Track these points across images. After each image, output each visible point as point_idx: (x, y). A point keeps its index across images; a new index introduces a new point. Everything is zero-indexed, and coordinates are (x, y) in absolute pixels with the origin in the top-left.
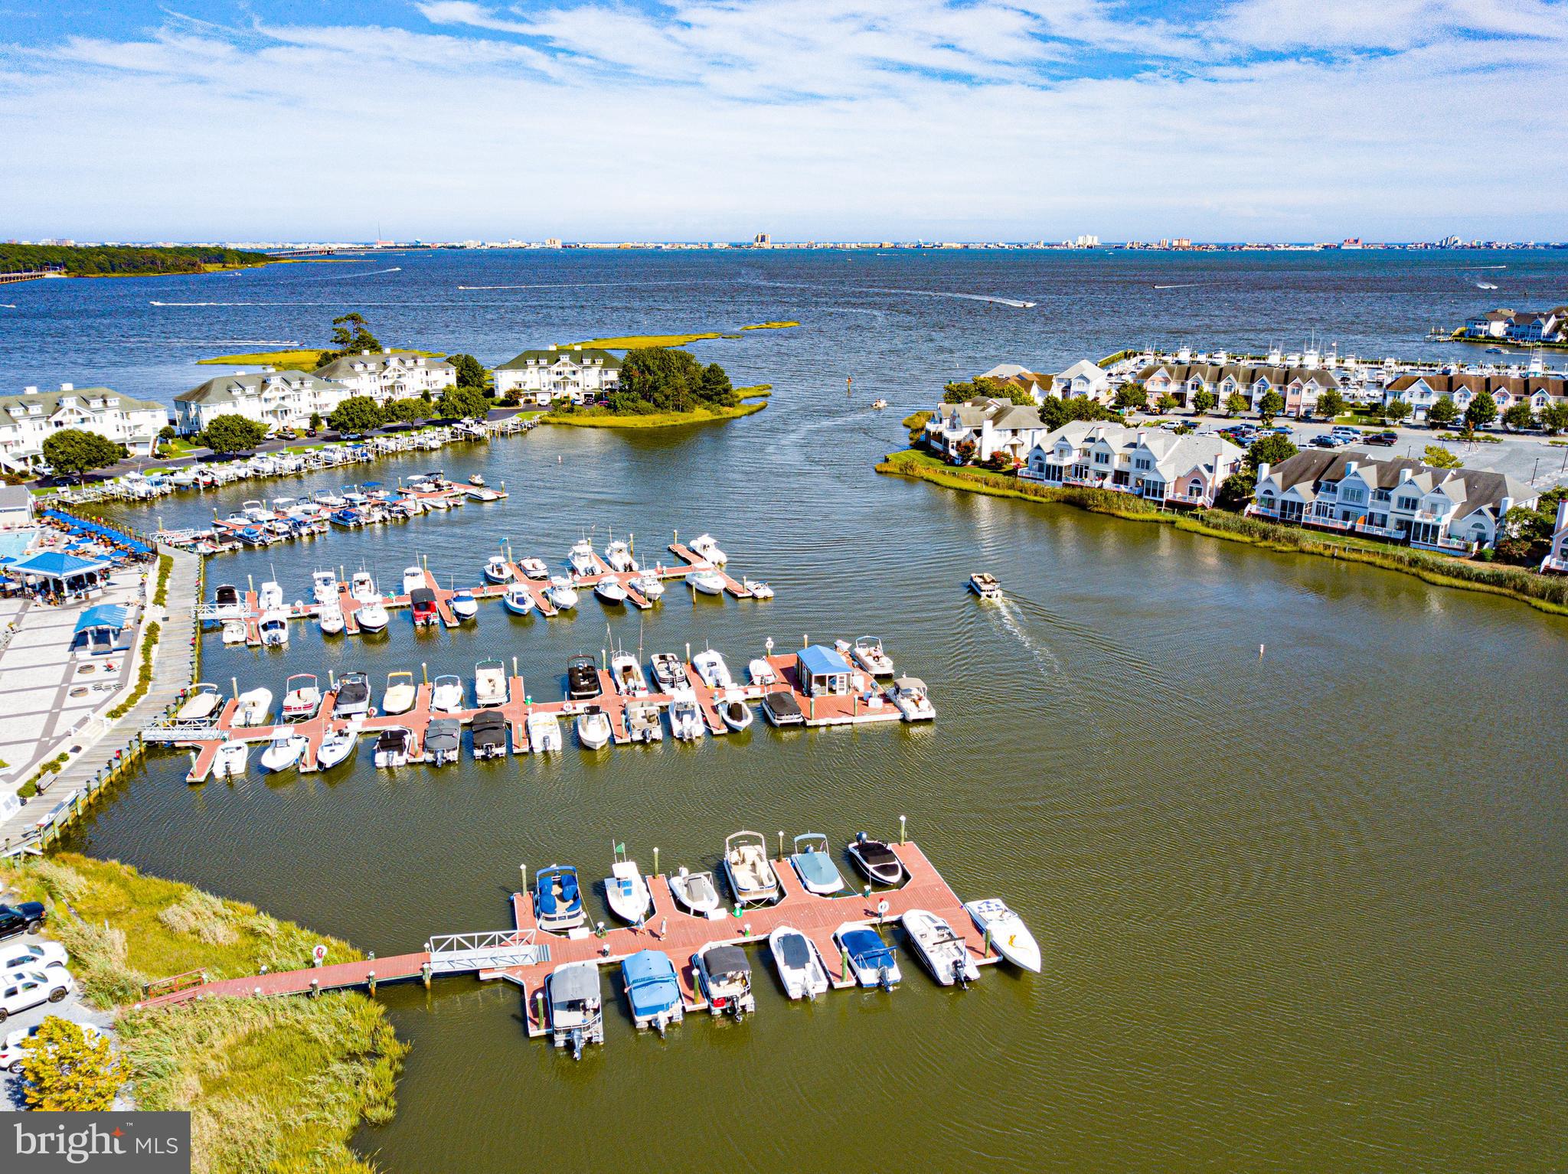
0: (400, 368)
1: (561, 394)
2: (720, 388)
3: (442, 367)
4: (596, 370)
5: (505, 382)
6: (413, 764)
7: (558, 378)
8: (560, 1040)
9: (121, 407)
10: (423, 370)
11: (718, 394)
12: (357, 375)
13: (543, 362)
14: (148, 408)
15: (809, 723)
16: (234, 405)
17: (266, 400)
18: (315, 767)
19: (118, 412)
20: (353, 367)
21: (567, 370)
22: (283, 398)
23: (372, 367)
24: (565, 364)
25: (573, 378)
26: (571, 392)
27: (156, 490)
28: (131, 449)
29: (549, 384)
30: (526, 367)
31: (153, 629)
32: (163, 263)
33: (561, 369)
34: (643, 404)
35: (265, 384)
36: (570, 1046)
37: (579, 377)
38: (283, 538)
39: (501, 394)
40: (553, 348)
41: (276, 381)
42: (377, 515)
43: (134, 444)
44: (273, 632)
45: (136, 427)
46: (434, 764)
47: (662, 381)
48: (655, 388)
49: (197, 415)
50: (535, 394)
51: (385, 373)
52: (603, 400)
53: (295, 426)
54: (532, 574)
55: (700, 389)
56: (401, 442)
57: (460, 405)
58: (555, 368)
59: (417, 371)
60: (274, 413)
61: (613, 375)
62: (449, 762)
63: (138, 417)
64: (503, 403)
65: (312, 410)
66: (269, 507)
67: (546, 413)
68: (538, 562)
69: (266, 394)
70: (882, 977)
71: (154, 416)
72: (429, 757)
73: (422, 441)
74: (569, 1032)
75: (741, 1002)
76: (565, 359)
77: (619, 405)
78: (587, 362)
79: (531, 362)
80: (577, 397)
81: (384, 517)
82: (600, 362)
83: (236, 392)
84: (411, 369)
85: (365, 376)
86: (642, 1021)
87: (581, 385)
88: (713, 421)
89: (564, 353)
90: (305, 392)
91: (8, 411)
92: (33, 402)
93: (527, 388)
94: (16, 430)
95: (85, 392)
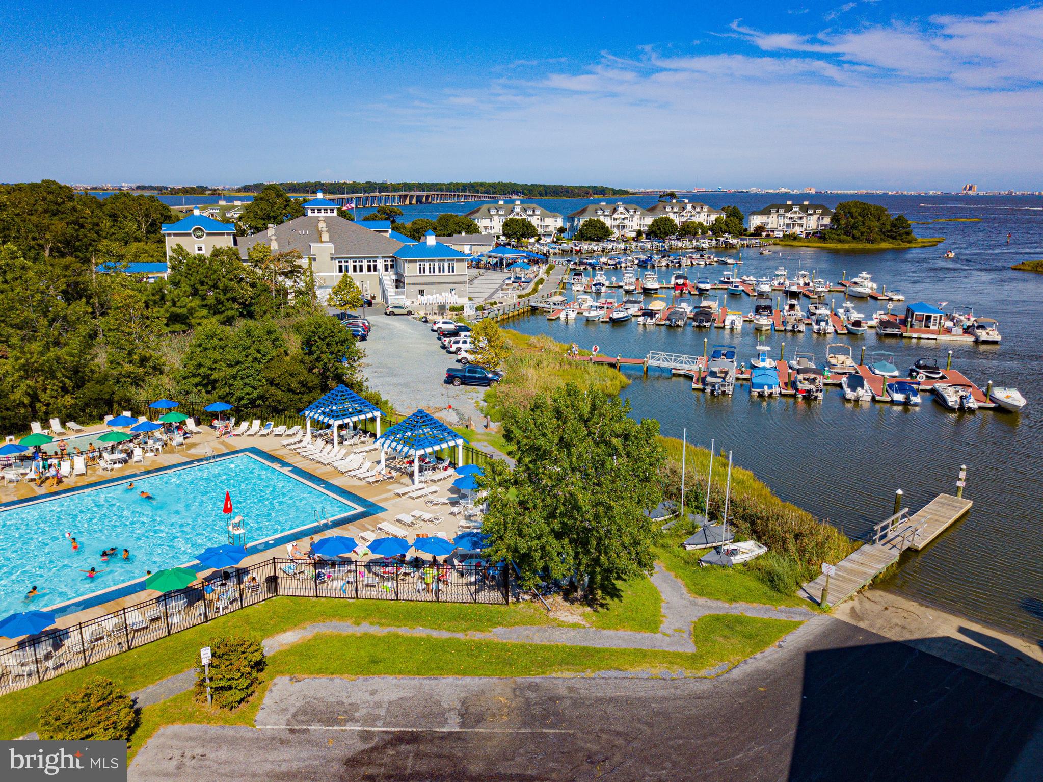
0: (692, 210)
1: (790, 231)
2: (903, 231)
3: (718, 211)
4: (815, 217)
5: (756, 221)
6: (658, 325)
7: (788, 221)
8: (708, 389)
9: (541, 214)
10: (706, 214)
11: (901, 235)
12: (666, 210)
13: (782, 211)
14: (554, 217)
15: (905, 335)
16: (598, 216)
17: (615, 219)
18: (608, 320)
19: (539, 217)
20: (665, 208)
21: (796, 216)
22: (624, 219)
23: (676, 209)
24: (795, 212)
25: (799, 221)
26: (797, 230)
28: (543, 238)
29: (783, 225)
30: (770, 213)
31: (541, 280)
33: (792, 216)
34: (843, 237)
35: (615, 210)
36: (712, 392)
37: (804, 221)
38: (612, 267)
39: (752, 228)
40: (789, 203)
41: (621, 209)
42: (664, 263)
43: (544, 236)
44: (598, 286)
45: (547, 226)
46: (670, 326)
47: (860, 223)
48: (854, 227)
49: (577, 224)
50: (773, 231)
51: (683, 213)
52: (820, 235)
53: (628, 235)
54: (747, 283)
55: (888, 232)
56: (685, 243)
57: (724, 227)
58: (789, 215)
59: (702, 214)
60: (618, 226)
61: (827, 221)
62: (678, 326)
63: (548, 221)
64: (752, 234)
65: (638, 228)
67: (778, 240)
69: (615, 216)
70: (907, 398)
71: (556, 221)
72: (668, 322)
73: (698, 243)
74: (713, 385)
75: (815, 394)
76: (796, 209)
77: (827, 236)
78: (810, 211)
79: (773, 211)
80: (800, 233)
82: (819, 211)
83: (599, 213)
84: (698, 212)
85: (671, 213)
86: (755, 392)
87: (804, 227)
88: (893, 249)
89: (796, 205)
90: (636, 217)
91: (489, 211)
92: (501, 208)
93: (769, 227)
94: (491, 221)
95: (525, 206)
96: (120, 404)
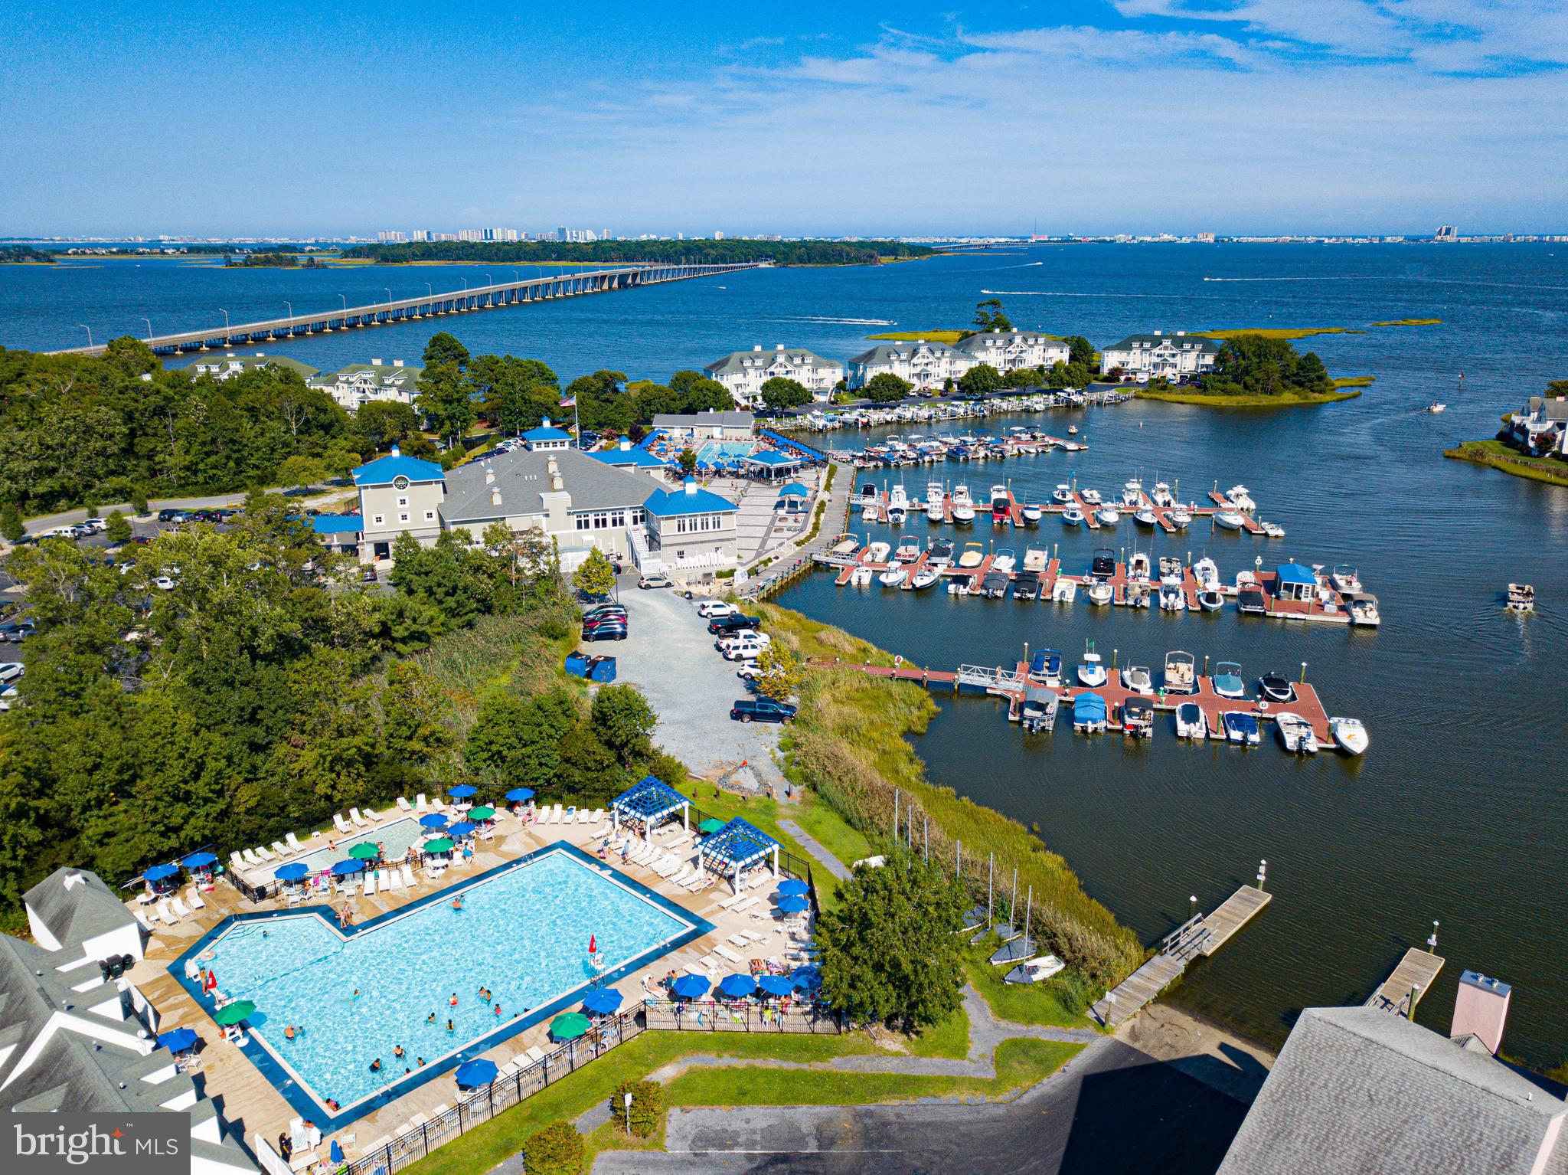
0: (1023, 345)
1: (1158, 374)
2: (1313, 375)
3: (1058, 346)
4: (1194, 354)
5: (1111, 360)
6: (971, 595)
7: (1156, 360)
8: (1026, 724)
9: (812, 364)
10: (1042, 348)
11: (1311, 381)
12: (986, 349)
13: (1147, 345)
14: (830, 366)
15: (1268, 613)
16: (891, 368)
17: (914, 365)
18: (910, 587)
19: (810, 367)
20: (984, 343)
21: (1167, 353)
22: (927, 364)
23: (999, 343)
24: (1166, 348)
25: (1171, 360)
26: (1168, 372)
27: (830, 425)
28: (815, 396)
29: (1150, 365)
30: (1131, 349)
31: (822, 504)
32: (848, 255)
33: (1162, 352)
34: (1233, 386)
35: (915, 352)
36: (1031, 727)
37: (1178, 360)
38: (912, 462)
39: (1105, 371)
40: (1158, 333)
41: (923, 350)
42: (982, 454)
43: (817, 393)
44: (896, 515)
45: (821, 380)
46: (986, 597)
47: (1254, 366)
48: (1246, 372)
49: (863, 374)
50: (1135, 373)
51: (1010, 349)
52: (1196, 381)
53: (932, 387)
54: (1089, 501)
55: (1294, 375)
56: (1012, 404)
57: (1066, 378)
58: (1157, 351)
59: (1037, 348)
60: (918, 375)
61: (1209, 360)
62: (997, 597)
63: (823, 373)
64: (1106, 379)
65: (947, 375)
66: (905, 441)
67: (1141, 389)
68: (1095, 493)
69: (915, 361)
70: (1245, 737)
71: (834, 373)
72: (984, 592)
73: (1029, 404)
74: (1032, 720)
75: (1144, 730)
76: (1167, 343)
77: (1208, 385)
78: (1187, 346)
79: (1136, 345)
80: (1172, 377)
81: (986, 455)
82: (1198, 347)
83: (893, 357)
84: (1031, 346)
85: (993, 350)
86: (1078, 726)
87: (1178, 368)
88: (1297, 405)
89: (1166, 337)
90: (944, 360)
91: (742, 362)
92: (758, 357)
93: (1129, 367)
94: (745, 376)
95: (791, 352)
96: (411, 786)
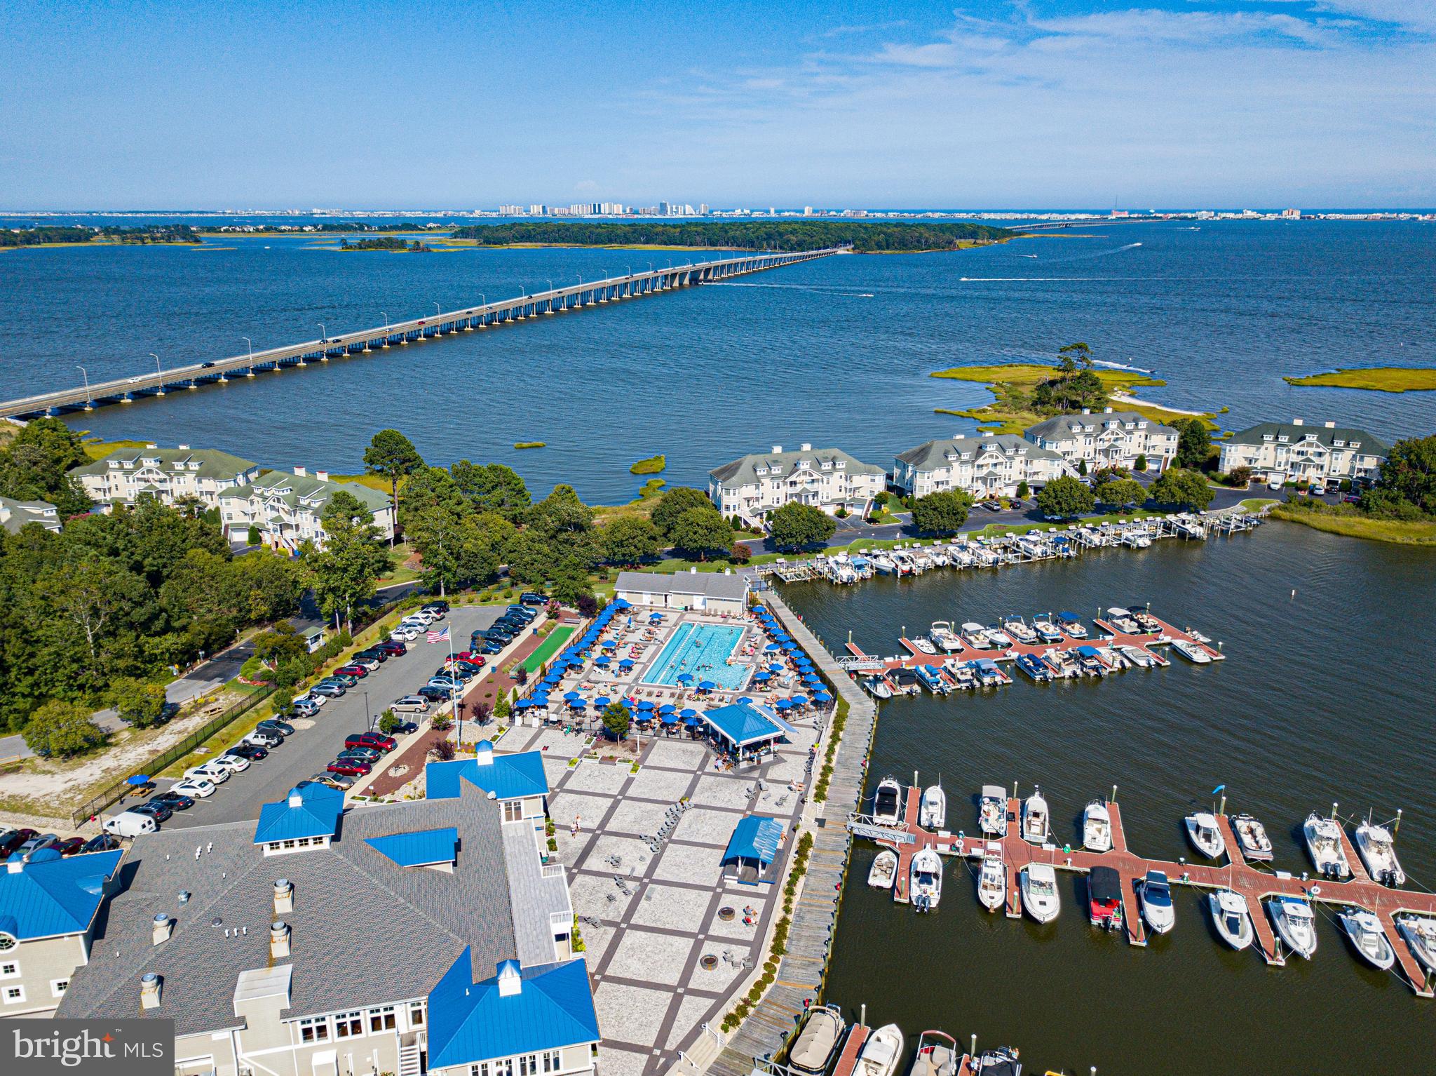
0: (1119, 430)
1: (1298, 477)
3: (1164, 432)
4: (1349, 454)
5: (1234, 457)
7: (1299, 459)
9: (846, 470)
10: (1143, 434)
12: (1073, 437)
13: (1284, 439)
14: (869, 472)
16: (948, 471)
17: (978, 466)
19: (843, 474)
20: (1070, 428)
21: (1311, 450)
22: (995, 465)
23: (1089, 429)
24: (1310, 445)
25: (1316, 460)
26: (1312, 475)
27: (857, 576)
28: (848, 510)
29: (1286, 463)
30: (1262, 443)
31: (806, 842)
33: (1304, 449)
34: (1406, 506)
35: (980, 450)
37: (1325, 460)
38: (964, 686)
39: (1226, 469)
40: (1298, 422)
41: (991, 448)
42: (1068, 672)
43: (852, 505)
45: (856, 489)
49: (912, 477)
50: (1266, 473)
51: (1102, 436)
52: (1351, 493)
53: (1001, 494)
56: (1107, 531)
57: (1179, 494)
58: (1297, 447)
59: (1137, 434)
60: (983, 480)
61: (1371, 464)
63: (858, 480)
64: (1228, 481)
65: (1022, 477)
66: (958, 631)
67: (1276, 502)
68: (1258, 828)
69: (980, 461)
71: (873, 480)
73: (1129, 533)
76: (1311, 438)
77: (1372, 504)
78: (1339, 443)
79: (1268, 437)
80: (1318, 482)
81: (1074, 673)
82: (1356, 445)
83: (952, 458)
84: (1130, 432)
85: (1081, 438)
87: (1326, 470)
89: (1312, 430)
90: (1018, 459)
91: (755, 470)
92: (776, 462)
93: (1258, 465)
94: (757, 487)
95: (820, 453)
